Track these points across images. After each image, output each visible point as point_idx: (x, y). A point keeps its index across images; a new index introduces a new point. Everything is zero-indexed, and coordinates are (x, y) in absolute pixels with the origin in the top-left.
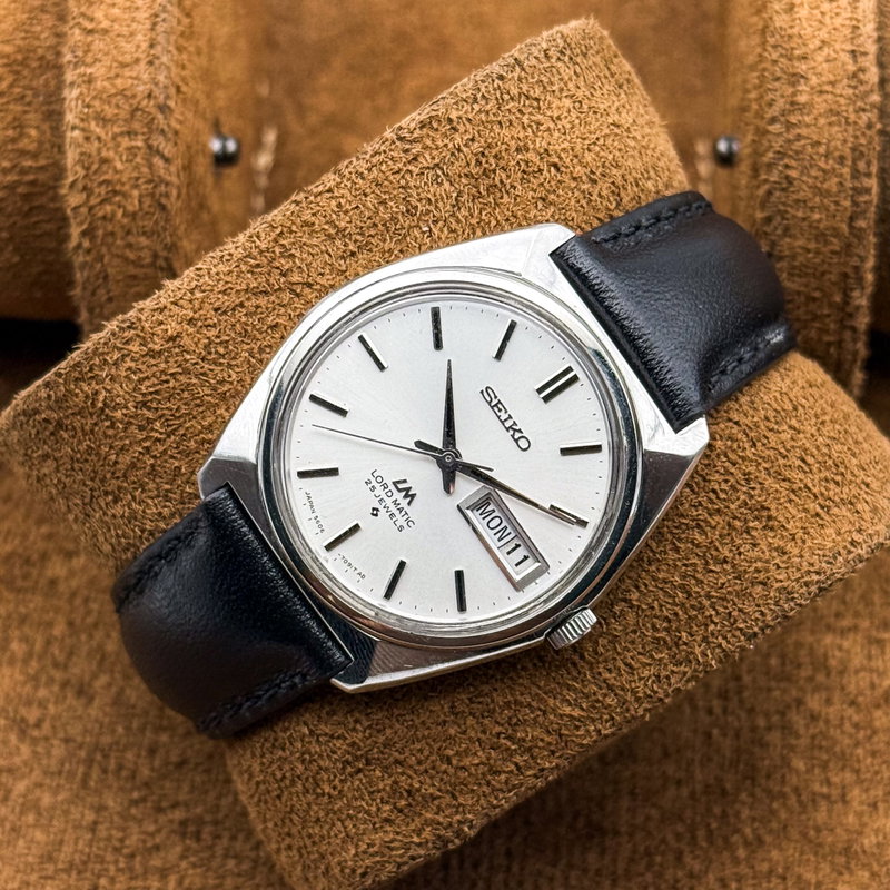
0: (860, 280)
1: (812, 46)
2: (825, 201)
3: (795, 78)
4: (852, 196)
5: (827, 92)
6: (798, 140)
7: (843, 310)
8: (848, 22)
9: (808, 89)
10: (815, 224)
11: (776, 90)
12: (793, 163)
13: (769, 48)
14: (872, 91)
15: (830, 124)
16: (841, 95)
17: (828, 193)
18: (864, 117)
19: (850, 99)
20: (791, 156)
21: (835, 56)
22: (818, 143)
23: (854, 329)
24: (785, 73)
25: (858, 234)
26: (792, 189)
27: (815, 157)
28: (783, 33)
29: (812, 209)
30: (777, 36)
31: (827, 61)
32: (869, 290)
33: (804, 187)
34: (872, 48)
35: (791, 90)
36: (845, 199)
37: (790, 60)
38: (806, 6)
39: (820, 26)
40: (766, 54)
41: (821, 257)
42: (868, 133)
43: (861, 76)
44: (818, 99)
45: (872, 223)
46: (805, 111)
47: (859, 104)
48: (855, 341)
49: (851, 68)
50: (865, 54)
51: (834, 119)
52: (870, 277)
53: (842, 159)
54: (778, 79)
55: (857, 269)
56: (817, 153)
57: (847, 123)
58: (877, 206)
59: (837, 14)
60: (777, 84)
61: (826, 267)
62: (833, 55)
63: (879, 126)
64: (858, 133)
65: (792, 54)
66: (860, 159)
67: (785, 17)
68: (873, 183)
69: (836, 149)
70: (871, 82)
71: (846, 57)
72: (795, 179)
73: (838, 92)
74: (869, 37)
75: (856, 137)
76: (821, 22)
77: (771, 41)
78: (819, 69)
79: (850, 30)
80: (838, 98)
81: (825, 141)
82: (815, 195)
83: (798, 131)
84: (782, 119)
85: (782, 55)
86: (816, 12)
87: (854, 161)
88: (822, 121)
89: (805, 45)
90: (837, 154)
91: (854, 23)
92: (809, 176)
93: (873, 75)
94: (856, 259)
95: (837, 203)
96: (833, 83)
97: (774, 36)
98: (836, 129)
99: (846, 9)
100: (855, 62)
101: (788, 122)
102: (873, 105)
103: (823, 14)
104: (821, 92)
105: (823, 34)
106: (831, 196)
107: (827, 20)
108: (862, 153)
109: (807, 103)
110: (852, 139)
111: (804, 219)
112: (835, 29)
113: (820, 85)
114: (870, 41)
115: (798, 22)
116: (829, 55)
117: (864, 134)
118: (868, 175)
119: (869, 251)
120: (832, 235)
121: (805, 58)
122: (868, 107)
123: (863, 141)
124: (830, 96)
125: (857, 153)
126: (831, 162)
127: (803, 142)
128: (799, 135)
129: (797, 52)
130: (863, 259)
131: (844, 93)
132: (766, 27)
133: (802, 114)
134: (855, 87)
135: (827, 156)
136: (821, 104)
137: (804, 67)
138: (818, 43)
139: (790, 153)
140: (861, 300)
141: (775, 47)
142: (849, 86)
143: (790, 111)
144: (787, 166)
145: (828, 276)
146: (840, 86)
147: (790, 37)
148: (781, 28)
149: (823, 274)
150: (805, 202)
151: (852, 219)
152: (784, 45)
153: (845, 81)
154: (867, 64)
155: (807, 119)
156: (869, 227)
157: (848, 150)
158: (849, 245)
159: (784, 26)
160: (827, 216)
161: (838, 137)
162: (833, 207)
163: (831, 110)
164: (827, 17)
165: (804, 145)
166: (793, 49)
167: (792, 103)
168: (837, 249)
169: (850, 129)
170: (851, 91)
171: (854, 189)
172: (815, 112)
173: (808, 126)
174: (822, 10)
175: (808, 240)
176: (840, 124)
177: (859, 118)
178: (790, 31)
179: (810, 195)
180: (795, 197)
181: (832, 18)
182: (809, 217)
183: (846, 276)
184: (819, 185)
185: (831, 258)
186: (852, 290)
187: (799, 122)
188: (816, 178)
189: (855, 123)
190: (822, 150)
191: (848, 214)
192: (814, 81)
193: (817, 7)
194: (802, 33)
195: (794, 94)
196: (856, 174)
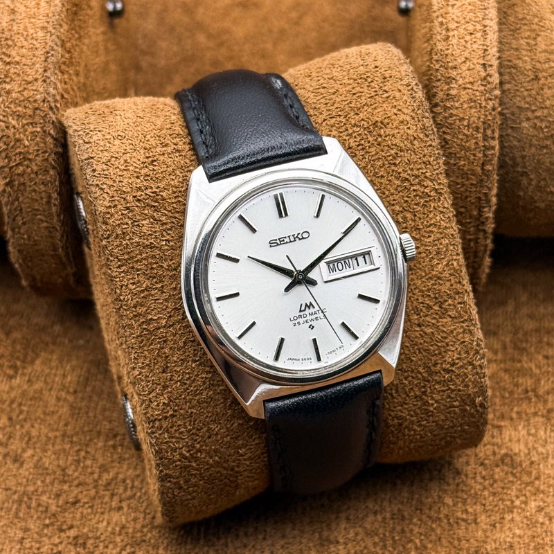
0: (488, 201)
1: (460, 61)
2: (468, 154)
3: (449, 80)
4: (484, 151)
5: (469, 88)
6: (451, 117)
7: (478, 219)
8: (481, 47)
9: (457, 86)
10: (462, 167)
11: (438, 87)
12: (448, 131)
13: (434, 62)
14: (495, 88)
15: (471, 107)
16: (477, 90)
17: (469, 149)
18: (491, 103)
19: (482, 92)
20: (447, 127)
21: (474, 66)
22: (463, 119)
23: (484, 231)
24: (443, 76)
25: (487, 174)
26: (448, 146)
27: (461, 127)
28: (442, 53)
29: (459, 158)
30: (439, 55)
31: (469, 70)
32: (494, 208)
33: (455, 145)
34: (495, 63)
35: (447, 87)
36: (479, 152)
37: (446, 69)
38: (456, 37)
39: (464, 49)
40: (432, 65)
41: (465, 187)
42: (493, 113)
43: (489, 78)
44: (463, 93)
45: (495, 167)
46: (456, 99)
47: (487, 95)
48: (486, 238)
49: (483, 74)
50: (491, 66)
51: (472, 104)
52: (494, 200)
53: (477, 129)
54: (439, 80)
55: (486, 195)
56: (463, 125)
57: (481, 107)
58: (499, 158)
59: (475, 42)
60: (439, 83)
61: (468, 194)
62: (472, 66)
63: (499, 109)
64: (487, 113)
65: (448, 66)
66: (488, 128)
67: (444, 43)
68: (496, 143)
69: (474, 122)
70: (495, 83)
71: (479, 68)
72: (449, 140)
73: (475, 88)
74: (494, 56)
75: (486, 116)
76: (465, 47)
77: (435, 57)
78: (464, 75)
79: (483, 51)
80: (475, 92)
81: (467, 117)
82: (462, 150)
83: (451, 111)
84: (442, 104)
85: (441, 66)
86: (461, 40)
87: (485, 130)
88: (465, 106)
89: (455, 60)
90: (474, 125)
91: (485, 47)
92: (458, 138)
93: (496, 79)
94: (485, 189)
95: (474, 155)
96: (472, 83)
97: (437, 55)
98: (474, 110)
99: (480, 39)
100: (486, 71)
101: (445, 105)
102: (496, 97)
103: (466, 42)
104: (465, 88)
105: (466, 54)
106: (470, 151)
107: (469, 45)
108: (489, 125)
109: (456, 95)
110: (483, 117)
111: (455, 165)
112: (473, 51)
113: (464, 84)
114: (494, 58)
115: (451, 46)
116: (469, 66)
117: (490, 114)
118: (493, 138)
119: (494, 185)
120: (472, 174)
121: (455, 68)
122: (493, 97)
123: (490, 118)
124: (470, 91)
125: (486, 125)
126: (471, 130)
127: (454, 118)
128: (452, 114)
129: (450, 64)
130: (490, 189)
131: (479, 89)
132: (432, 49)
133: (453, 101)
134: (485, 86)
135: (468, 126)
136: (464, 96)
137: (455, 73)
138: (463, 59)
139: (446, 124)
140: (489, 214)
141: (437, 61)
142: (482, 85)
143: (446, 100)
144: (444, 133)
145: (469, 199)
146: (475, 84)
147: (447, 55)
148: (441, 50)
149: (466, 197)
150: (455, 154)
151: (483, 164)
152: (443, 60)
153: (480, 81)
154: (493, 72)
155: (456, 104)
156: (494, 169)
157: (481, 123)
158: (482, 180)
159: (444, 49)
160: (469, 163)
161: (474, 115)
162: (472, 157)
163: (471, 99)
164: (469, 44)
165: (455, 120)
166: (448, 62)
167: (448, 95)
168: (475, 182)
169: (483, 111)
170: (483, 88)
171: (484, 146)
172: (462, 100)
173: (457, 108)
174: (466, 39)
175: (457, 177)
176: (476, 108)
177: (488, 104)
178: (446, 52)
179: (458, 150)
180: (449, 151)
181: (472, 44)
182: (458, 163)
183: (479, 198)
184: (464, 144)
185: (471, 188)
186: (484, 207)
187: (452, 106)
188: (462, 140)
189: (485, 107)
190: (465, 123)
191: (481, 162)
192: (461, 82)
193: (463, 38)
194: (454, 53)
195: (449, 89)
196: (485, 138)
